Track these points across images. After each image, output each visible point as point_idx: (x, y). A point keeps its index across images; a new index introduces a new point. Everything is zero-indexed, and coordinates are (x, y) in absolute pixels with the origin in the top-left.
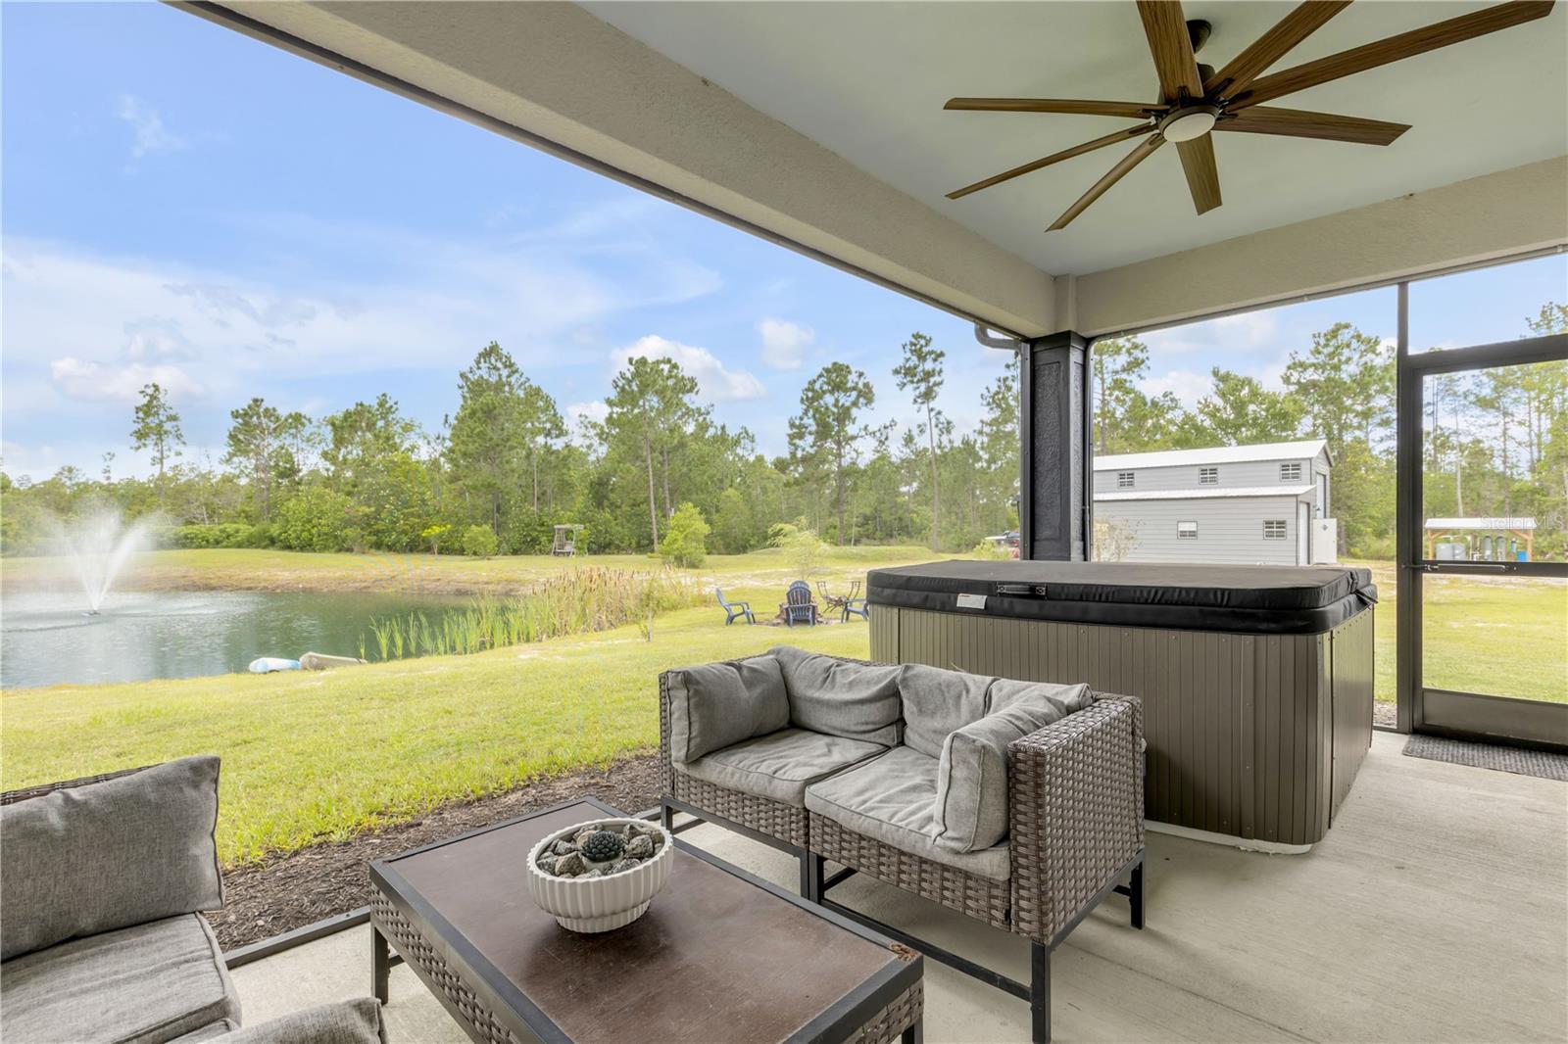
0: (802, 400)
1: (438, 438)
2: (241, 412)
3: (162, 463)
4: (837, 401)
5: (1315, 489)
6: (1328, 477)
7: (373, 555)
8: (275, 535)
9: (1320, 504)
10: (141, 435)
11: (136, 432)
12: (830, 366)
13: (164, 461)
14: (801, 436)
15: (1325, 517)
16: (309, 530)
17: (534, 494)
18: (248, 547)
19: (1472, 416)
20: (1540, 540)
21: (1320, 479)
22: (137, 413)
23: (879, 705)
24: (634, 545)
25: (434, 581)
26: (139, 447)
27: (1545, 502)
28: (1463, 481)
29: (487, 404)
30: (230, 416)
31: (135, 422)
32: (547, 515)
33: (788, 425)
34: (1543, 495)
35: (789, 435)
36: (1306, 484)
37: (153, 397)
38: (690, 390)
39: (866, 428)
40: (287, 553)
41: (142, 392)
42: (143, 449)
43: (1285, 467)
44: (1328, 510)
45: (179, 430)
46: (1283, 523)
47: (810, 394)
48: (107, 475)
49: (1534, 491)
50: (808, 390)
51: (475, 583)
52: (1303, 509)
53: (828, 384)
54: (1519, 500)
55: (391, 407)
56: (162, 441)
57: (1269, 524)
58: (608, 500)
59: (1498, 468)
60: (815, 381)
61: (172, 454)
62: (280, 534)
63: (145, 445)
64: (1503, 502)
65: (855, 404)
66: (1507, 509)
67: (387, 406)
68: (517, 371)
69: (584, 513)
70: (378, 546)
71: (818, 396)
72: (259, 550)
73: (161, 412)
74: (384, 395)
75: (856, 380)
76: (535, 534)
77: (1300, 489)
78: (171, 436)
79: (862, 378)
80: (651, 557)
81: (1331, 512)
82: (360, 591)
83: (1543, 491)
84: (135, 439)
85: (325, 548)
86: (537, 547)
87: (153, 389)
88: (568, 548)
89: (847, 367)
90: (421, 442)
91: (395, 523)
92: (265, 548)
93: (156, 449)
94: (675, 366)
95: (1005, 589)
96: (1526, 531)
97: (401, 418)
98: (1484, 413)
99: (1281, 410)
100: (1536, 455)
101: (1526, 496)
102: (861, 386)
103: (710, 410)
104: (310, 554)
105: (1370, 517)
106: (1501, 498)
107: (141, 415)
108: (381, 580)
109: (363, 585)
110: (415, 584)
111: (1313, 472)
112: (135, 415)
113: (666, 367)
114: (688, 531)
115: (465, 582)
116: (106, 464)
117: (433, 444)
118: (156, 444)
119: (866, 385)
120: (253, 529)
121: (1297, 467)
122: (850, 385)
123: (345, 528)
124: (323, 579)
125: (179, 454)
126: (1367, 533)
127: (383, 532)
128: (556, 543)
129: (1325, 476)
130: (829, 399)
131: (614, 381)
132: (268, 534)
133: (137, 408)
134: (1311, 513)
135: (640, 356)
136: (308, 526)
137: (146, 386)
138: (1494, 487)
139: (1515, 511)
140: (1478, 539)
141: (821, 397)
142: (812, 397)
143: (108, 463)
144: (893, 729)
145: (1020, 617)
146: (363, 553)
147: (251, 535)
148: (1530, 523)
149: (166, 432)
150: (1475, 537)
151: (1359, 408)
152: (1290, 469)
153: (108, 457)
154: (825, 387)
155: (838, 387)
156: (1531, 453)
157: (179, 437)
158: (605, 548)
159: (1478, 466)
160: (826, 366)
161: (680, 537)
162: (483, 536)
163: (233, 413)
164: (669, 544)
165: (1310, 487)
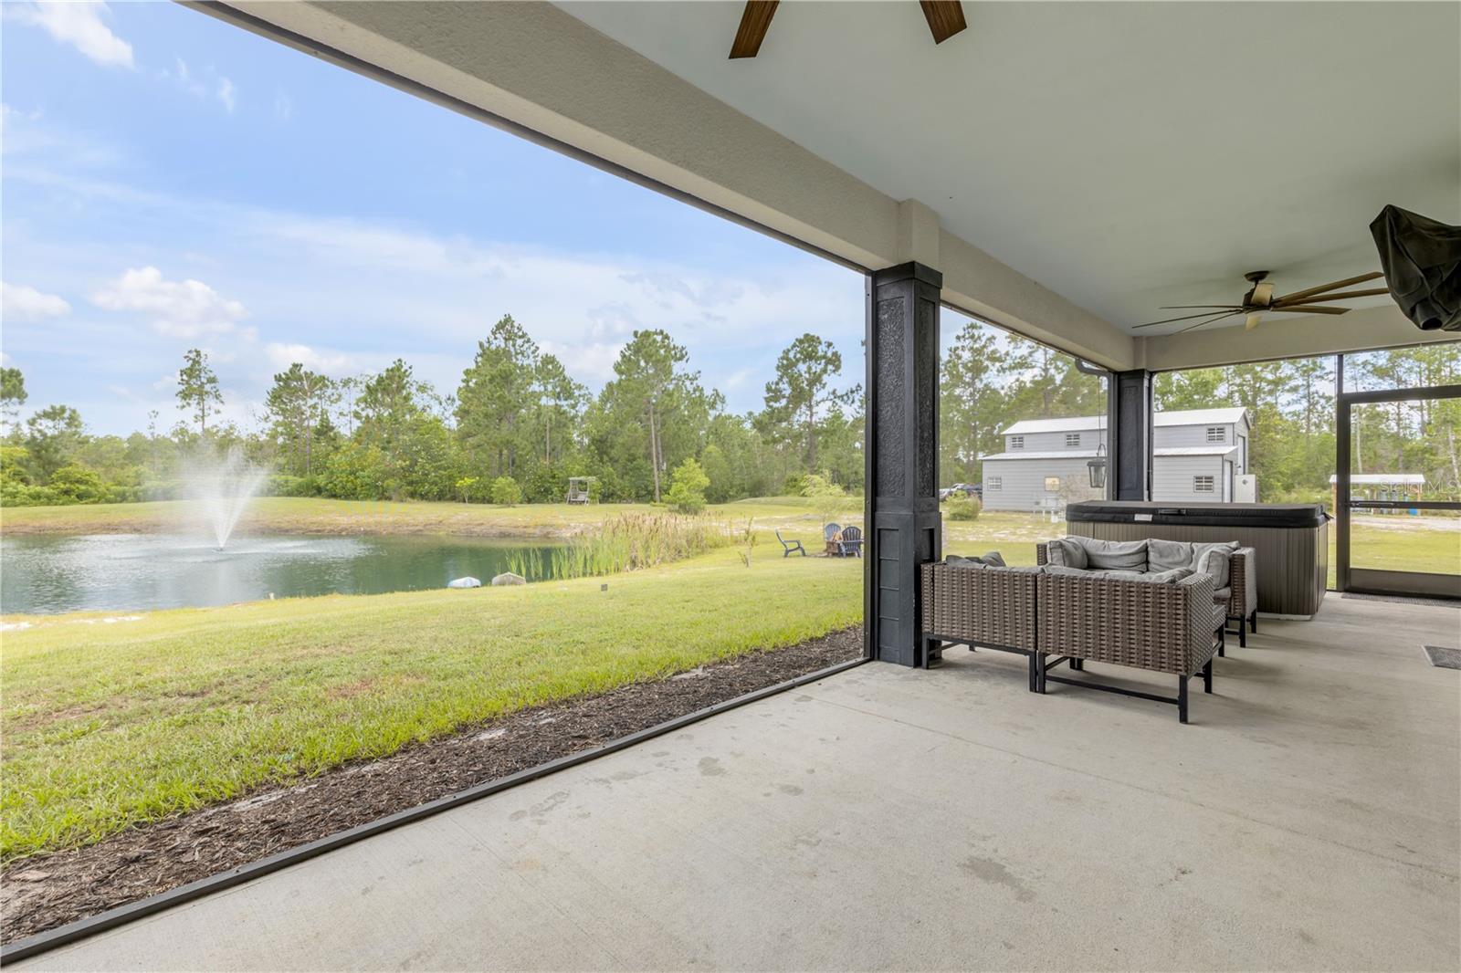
0: (778, 368)
1: (449, 399)
2: (283, 376)
3: (203, 420)
4: (810, 368)
5: (1237, 450)
6: (1247, 439)
7: (410, 502)
8: (322, 485)
9: (1240, 462)
10: (185, 395)
11: (181, 392)
12: (802, 337)
13: (205, 418)
14: (776, 399)
15: (1244, 473)
16: (352, 481)
17: (546, 451)
18: (297, 496)
19: (1369, 384)
20: (1429, 493)
21: (1241, 440)
22: (182, 375)
23: (1137, 556)
24: (633, 495)
25: (479, 525)
26: (183, 407)
27: (1433, 461)
28: (1362, 441)
29: (505, 371)
30: (273, 379)
31: (179, 383)
32: (558, 469)
33: (765, 389)
34: (1432, 454)
35: (766, 398)
36: (1229, 445)
37: (195, 362)
38: (681, 358)
39: (834, 392)
40: (333, 501)
41: (186, 357)
42: (187, 408)
43: (1211, 431)
44: (1247, 468)
45: (218, 391)
46: (1211, 478)
47: (785, 362)
48: (152, 430)
49: (1425, 451)
50: (783, 358)
51: (515, 527)
52: (1227, 466)
53: (802, 353)
54: (1411, 458)
55: (406, 371)
56: (204, 400)
57: (1199, 479)
58: (608, 455)
59: (1393, 429)
60: (789, 351)
61: (212, 412)
62: (327, 485)
63: (189, 404)
64: (1397, 460)
65: (825, 371)
66: (1400, 466)
67: (403, 370)
68: (528, 341)
69: (591, 467)
70: (413, 495)
71: (792, 365)
72: (307, 499)
73: (202, 375)
74: (400, 360)
75: (825, 349)
76: (547, 485)
77: (1225, 450)
78: (211, 396)
79: (831, 348)
80: (654, 506)
81: (1249, 469)
82: (415, 534)
83: (1432, 451)
84: (180, 399)
85: (367, 497)
86: (550, 497)
87: (195, 354)
88: (581, 498)
89: (818, 338)
90: (433, 403)
91: (427, 475)
92: (312, 496)
93: (199, 407)
94: (667, 337)
95: (1163, 512)
96: (1415, 486)
97: (414, 381)
98: (1381, 381)
99: (1203, 379)
100: (1426, 418)
101: (1417, 455)
102: (829, 354)
103: (698, 375)
104: (354, 502)
105: (1281, 473)
106: (1395, 456)
107: (185, 377)
108: (430, 524)
109: (417, 528)
110: (462, 528)
111: (1236, 435)
112: (180, 378)
113: (659, 338)
114: (691, 483)
115: (506, 526)
116: (151, 421)
117: (444, 404)
118: (198, 403)
119: (835, 354)
120: (300, 480)
121: (1221, 430)
122: (820, 353)
123: (387, 478)
124: (379, 523)
125: (218, 412)
126: (1277, 488)
127: (417, 482)
128: (570, 493)
129: (1244, 438)
130: (802, 367)
131: (622, 352)
132: (315, 484)
133: (181, 371)
134: (1234, 470)
135: (644, 330)
136: (352, 478)
137: (190, 352)
138: (1389, 447)
139: (1407, 468)
140: (1375, 493)
141: (795, 365)
142: (786, 366)
143: (153, 420)
144: (1144, 565)
145: (1171, 524)
146: (402, 501)
147: (300, 484)
148: (1419, 478)
149: (207, 393)
150: (1372, 491)
151: (1270, 377)
152: (1216, 432)
153: (153, 415)
154: (798, 356)
155: (810, 356)
156: (1422, 415)
157: (217, 397)
158: (608, 497)
159: (1376, 427)
160: (799, 338)
161: (685, 488)
162: (509, 487)
163: (276, 376)
164: (675, 495)
165: (1232, 448)
